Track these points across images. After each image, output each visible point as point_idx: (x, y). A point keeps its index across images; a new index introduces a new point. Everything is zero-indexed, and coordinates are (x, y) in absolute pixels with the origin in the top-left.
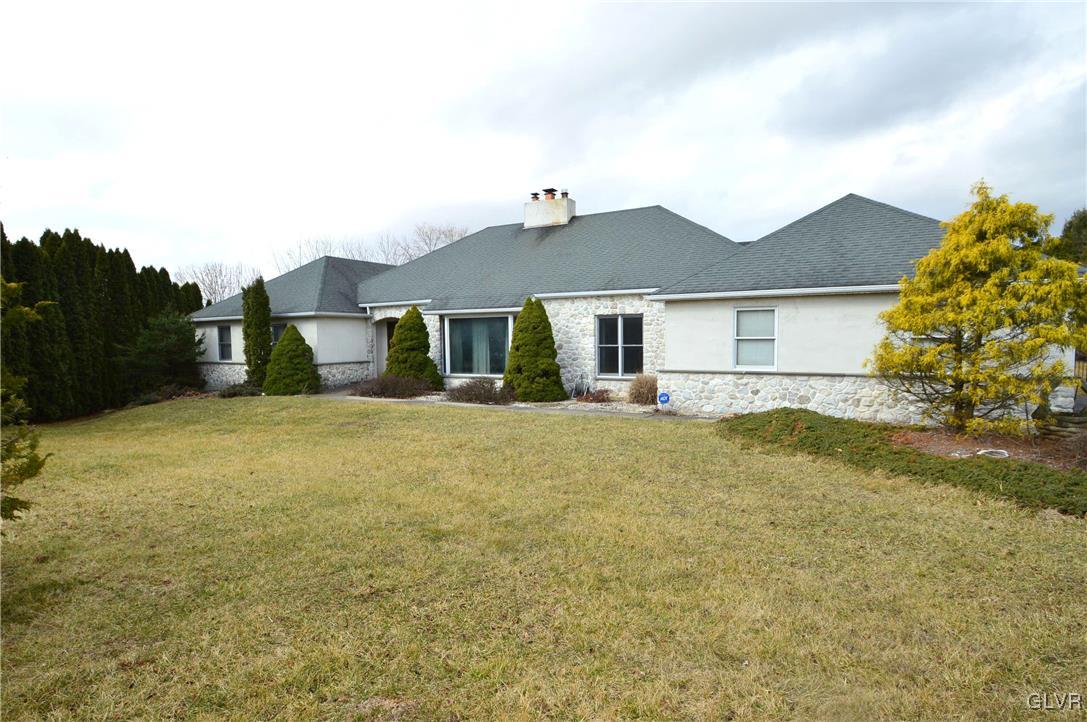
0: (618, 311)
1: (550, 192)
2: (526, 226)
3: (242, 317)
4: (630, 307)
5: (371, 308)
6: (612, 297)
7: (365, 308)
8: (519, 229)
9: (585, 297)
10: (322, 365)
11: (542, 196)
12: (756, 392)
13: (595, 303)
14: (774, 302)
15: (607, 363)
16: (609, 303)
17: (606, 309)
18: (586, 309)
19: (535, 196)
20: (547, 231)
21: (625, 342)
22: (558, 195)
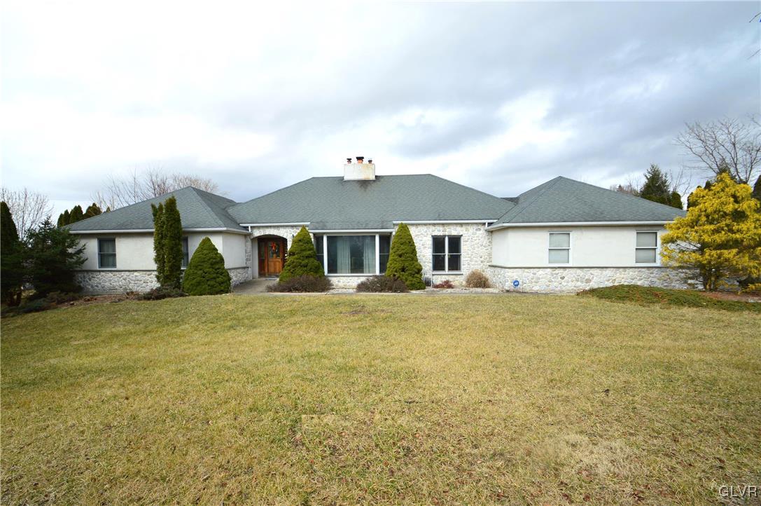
0: (447, 234)
1: (360, 159)
2: (346, 179)
3: (154, 230)
4: (454, 231)
5: (251, 227)
6: (443, 224)
7: (248, 227)
8: (341, 180)
9: (425, 225)
10: (230, 269)
11: (354, 161)
12: (563, 278)
13: (432, 228)
14: (570, 229)
15: (438, 265)
16: (441, 228)
17: (439, 231)
18: (426, 232)
19: (349, 160)
20: (364, 183)
21: (449, 252)
22: (366, 161)
